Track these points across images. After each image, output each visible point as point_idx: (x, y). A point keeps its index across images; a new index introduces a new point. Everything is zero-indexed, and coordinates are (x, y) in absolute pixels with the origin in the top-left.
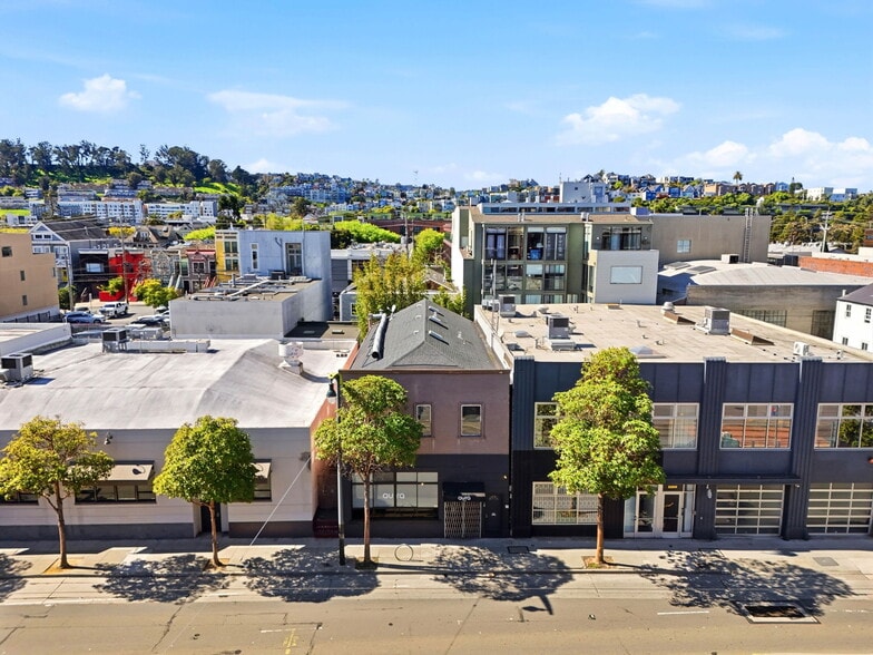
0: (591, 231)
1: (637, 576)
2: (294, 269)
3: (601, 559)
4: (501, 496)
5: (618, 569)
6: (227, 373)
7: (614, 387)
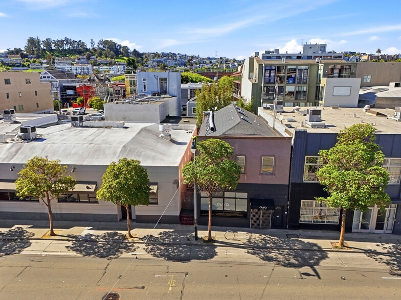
0: (322, 67)
1: (363, 255)
2: (164, 91)
3: (342, 244)
4: (283, 207)
5: (352, 250)
6: (133, 138)
7: (362, 146)
